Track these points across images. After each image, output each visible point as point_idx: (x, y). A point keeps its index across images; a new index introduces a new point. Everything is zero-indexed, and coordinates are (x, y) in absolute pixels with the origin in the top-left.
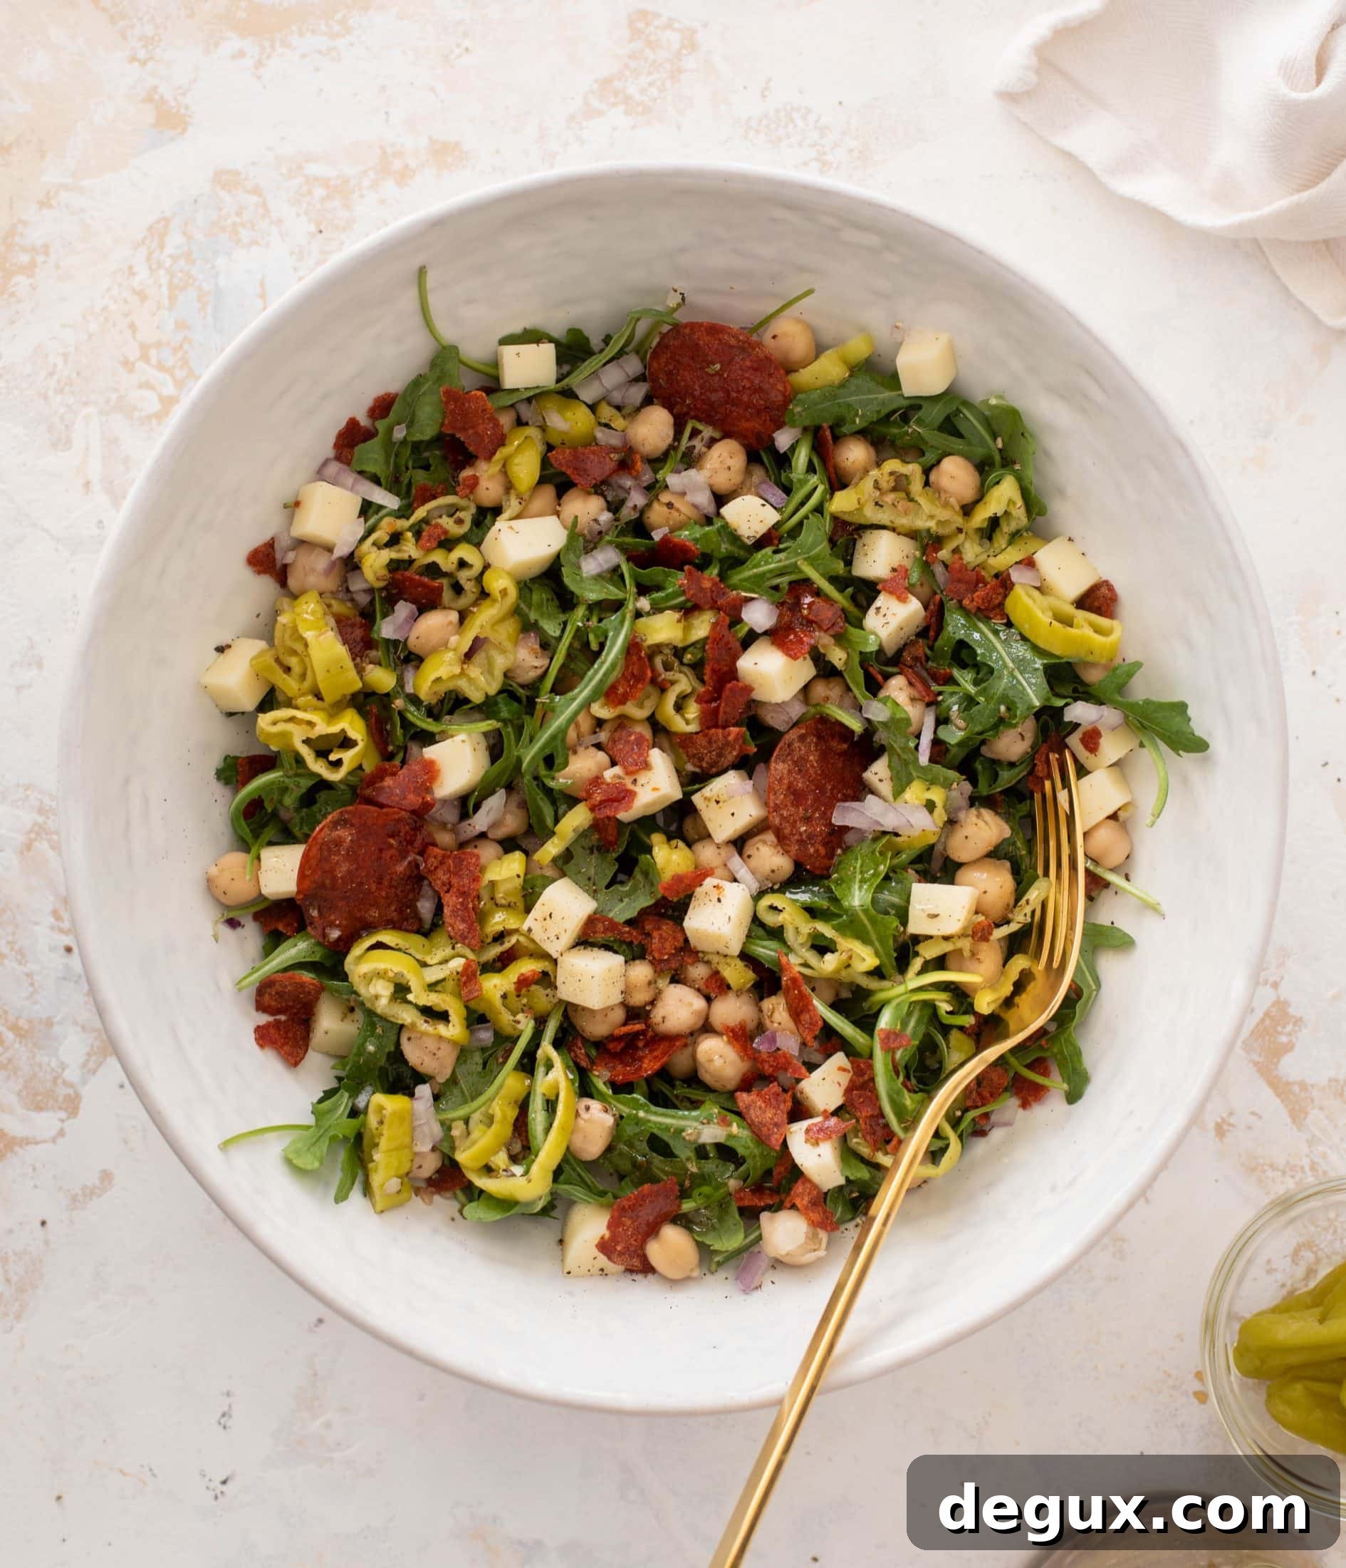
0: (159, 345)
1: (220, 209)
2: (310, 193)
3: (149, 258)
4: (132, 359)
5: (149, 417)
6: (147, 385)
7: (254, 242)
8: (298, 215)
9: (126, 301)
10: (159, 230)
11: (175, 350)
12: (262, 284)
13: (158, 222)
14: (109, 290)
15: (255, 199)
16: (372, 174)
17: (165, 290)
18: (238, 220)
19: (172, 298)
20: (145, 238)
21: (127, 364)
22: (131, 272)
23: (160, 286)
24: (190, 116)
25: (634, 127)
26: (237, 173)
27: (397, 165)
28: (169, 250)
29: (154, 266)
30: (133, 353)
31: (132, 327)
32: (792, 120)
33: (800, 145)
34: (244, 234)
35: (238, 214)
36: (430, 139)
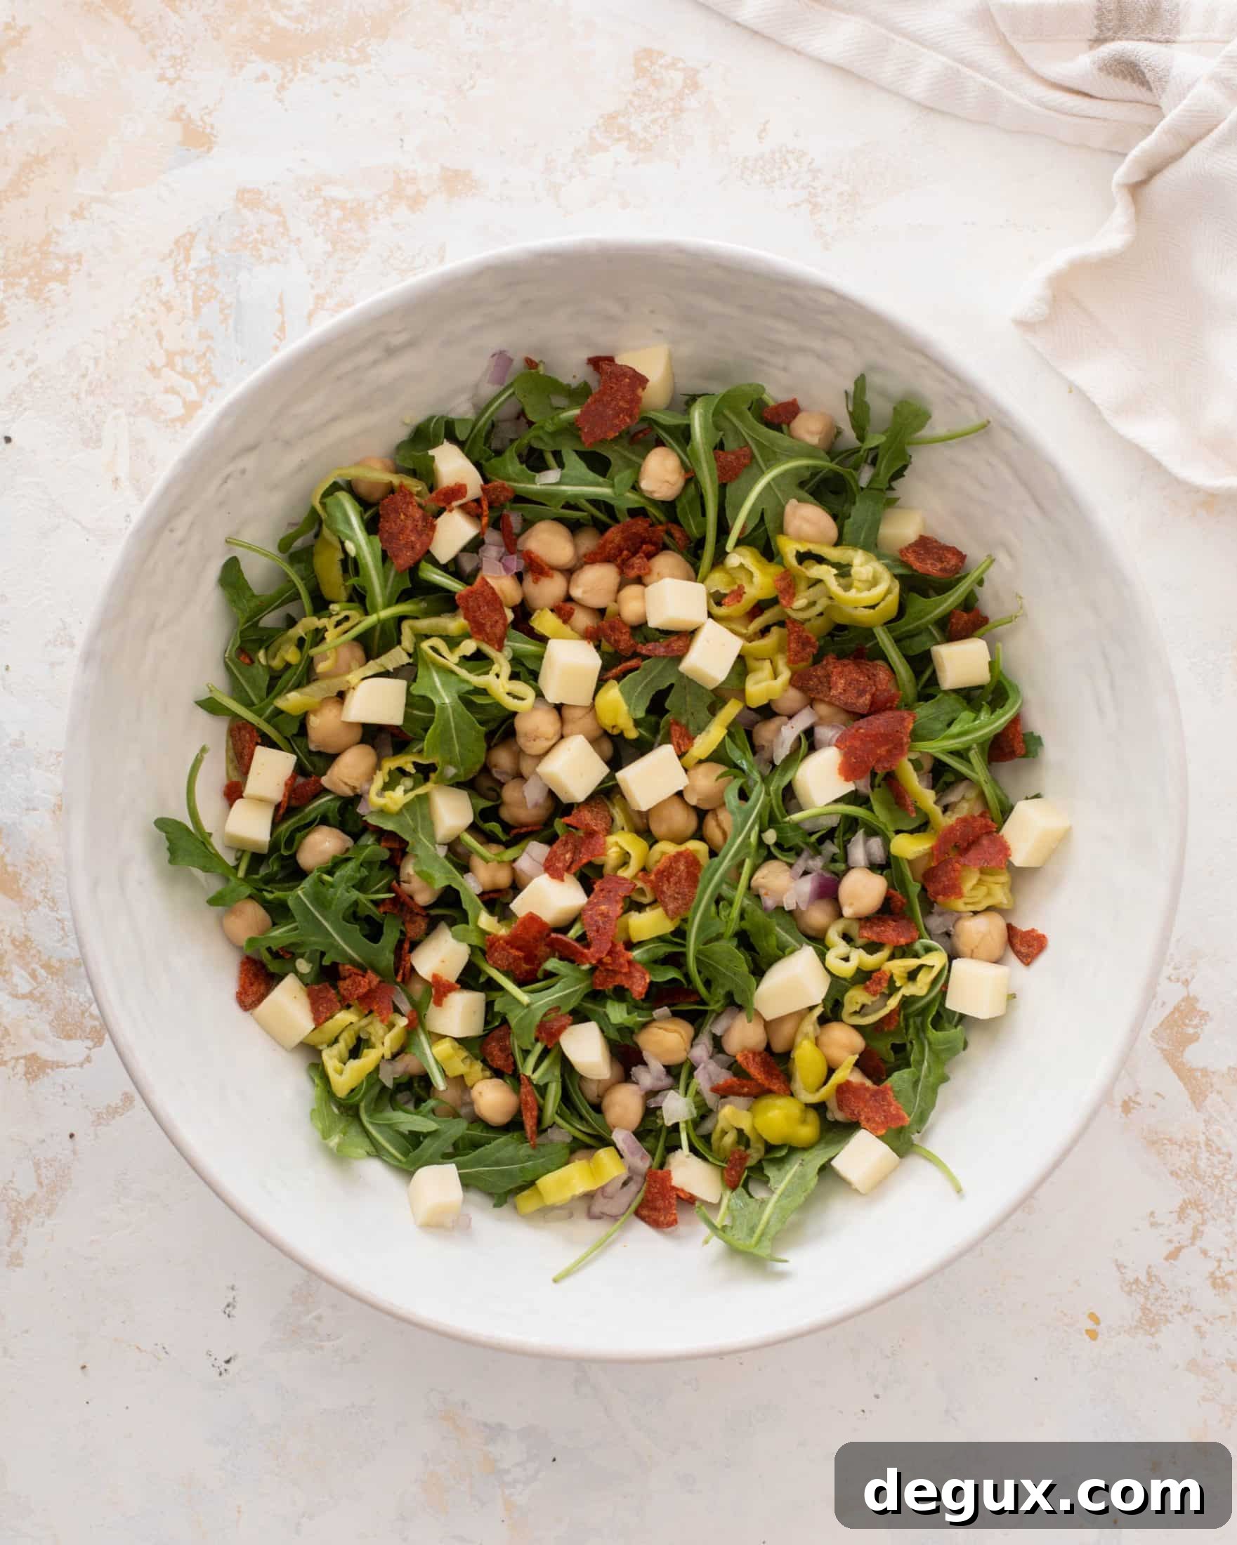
0: (184, 353)
1: (243, 227)
2: (327, 213)
3: (175, 270)
4: (158, 364)
5: (173, 421)
6: (171, 390)
7: (274, 260)
8: (316, 235)
9: (153, 310)
10: (184, 245)
11: (198, 359)
12: (281, 300)
13: (184, 236)
14: (137, 300)
15: (276, 218)
16: (386, 197)
17: (189, 301)
18: (259, 236)
19: (197, 309)
20: (171, 252)
21: (153, 369)
22: (159, 283)
23: (185, 297)
24: (215, 136)
25: (635, 163)
26: (260, 192)
27: (410, 190)
28: (193, 264)
29: (180, 278)
30: (160, 360)
31: (160, 337)
32: (786, 162)
33: (793, 187)
34: (265, 251)
35: (260, 231)
36: (443, 167)
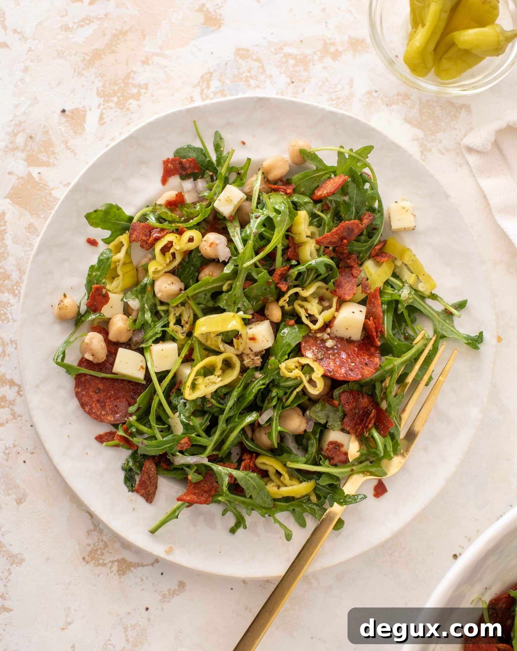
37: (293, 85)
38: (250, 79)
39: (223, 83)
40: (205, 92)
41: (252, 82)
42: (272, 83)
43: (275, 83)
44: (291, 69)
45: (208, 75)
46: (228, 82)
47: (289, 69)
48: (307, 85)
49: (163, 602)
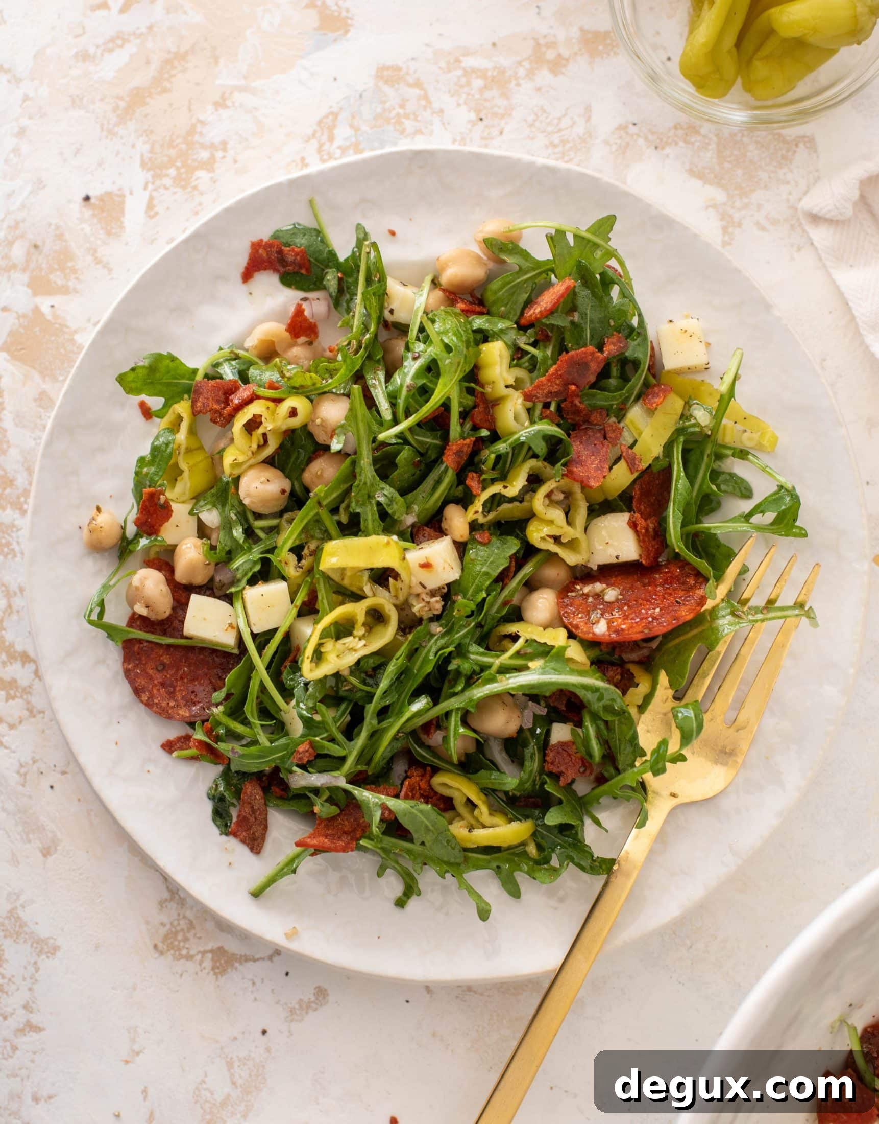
37: (480, 123)
38: (404, 120)
39: (356, 129)
40: (326, 147)
41: (409, 125)
42: (443, 124)
43: (449, 123)
44: (477, 96)
45: (331, 117)
46: (365, 128)
47: (473, 95)
48: (506, 123)
49: (292, 1021)
